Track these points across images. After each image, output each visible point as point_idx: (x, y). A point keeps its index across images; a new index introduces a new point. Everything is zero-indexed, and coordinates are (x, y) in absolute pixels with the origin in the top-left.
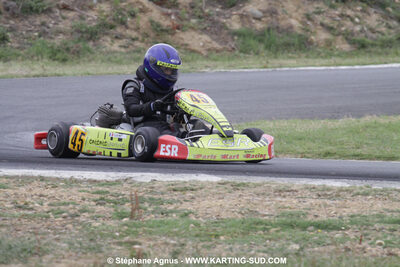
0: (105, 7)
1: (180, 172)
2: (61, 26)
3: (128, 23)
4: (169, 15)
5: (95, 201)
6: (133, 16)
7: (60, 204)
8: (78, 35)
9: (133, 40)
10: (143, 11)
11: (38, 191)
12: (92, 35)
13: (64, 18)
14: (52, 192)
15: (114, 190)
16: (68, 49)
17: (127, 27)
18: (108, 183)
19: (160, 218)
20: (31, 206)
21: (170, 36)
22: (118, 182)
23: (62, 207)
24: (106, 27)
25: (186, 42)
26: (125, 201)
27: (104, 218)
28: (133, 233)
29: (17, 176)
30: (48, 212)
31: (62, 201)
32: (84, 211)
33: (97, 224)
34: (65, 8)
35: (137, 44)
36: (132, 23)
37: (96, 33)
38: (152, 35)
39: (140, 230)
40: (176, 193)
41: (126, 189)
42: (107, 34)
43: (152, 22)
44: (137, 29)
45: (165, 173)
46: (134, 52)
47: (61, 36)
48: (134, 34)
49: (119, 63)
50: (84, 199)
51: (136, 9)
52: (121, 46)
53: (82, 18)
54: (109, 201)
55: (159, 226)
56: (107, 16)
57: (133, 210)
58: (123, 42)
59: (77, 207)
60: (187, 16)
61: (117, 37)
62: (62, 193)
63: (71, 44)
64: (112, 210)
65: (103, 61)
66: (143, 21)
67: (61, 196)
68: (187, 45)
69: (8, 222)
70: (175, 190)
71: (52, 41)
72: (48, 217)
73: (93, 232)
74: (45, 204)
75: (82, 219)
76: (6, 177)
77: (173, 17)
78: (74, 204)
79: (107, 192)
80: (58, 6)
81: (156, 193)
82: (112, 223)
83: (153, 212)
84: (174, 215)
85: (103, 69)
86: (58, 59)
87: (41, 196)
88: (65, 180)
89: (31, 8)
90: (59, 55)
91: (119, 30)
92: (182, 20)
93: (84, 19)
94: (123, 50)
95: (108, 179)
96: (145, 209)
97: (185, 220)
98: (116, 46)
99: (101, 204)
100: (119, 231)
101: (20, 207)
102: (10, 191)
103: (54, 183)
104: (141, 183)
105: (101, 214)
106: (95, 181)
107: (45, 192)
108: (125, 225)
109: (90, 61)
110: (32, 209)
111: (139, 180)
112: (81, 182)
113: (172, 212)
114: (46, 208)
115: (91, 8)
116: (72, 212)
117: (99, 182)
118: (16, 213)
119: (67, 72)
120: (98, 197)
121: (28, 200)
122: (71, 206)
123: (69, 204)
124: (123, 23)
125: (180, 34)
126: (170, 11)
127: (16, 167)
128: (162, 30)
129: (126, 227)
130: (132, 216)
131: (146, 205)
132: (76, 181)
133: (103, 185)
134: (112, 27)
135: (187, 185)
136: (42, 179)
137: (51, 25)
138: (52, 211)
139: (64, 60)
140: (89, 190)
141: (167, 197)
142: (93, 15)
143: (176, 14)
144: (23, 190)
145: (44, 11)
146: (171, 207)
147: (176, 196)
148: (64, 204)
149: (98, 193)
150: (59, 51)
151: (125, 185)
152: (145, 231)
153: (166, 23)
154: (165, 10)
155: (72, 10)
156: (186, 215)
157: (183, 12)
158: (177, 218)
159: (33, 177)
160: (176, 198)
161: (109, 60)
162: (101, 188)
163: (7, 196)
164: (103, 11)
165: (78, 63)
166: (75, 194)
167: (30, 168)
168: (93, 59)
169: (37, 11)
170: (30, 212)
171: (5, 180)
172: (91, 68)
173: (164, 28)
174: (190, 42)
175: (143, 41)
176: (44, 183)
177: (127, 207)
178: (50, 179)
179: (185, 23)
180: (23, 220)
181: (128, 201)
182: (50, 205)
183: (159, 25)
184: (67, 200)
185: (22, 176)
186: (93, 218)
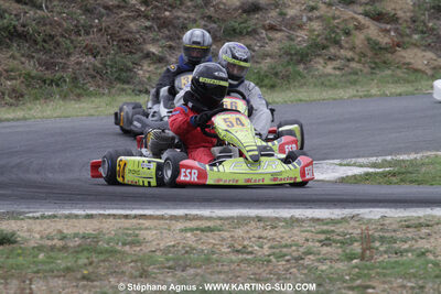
0: (316, 25)
1: (412, 207)
2: (268, 48)
3: (343, 43)
4: (389, 31)
5: (320, 242)
6: (348, 33)
7: (281, 247)
8: (287, 58)
9: (349, 60)
10: (359, 28)
11: (256, 233)
12: (303, 57)
13: (271, 40)
14: (272, 233)
15: (340, 229)
16: (276, 74)
17: (341, 47)
18: (333, 222)
19: (394, 258)
20: (250, 249)
21: (390, 55)
22: (344, 220)
23: (285, 250)
24: (317, 48)
25: (408, 60)
26: (353, 240)
27: (331, 260)
28: (365, 275)
29: (232, 218)
30: (269, 256)
31: (284, 243)
32: (309, 253)
33: (324, 268)
34: (272, 28)
35: (353, 65)
36: (347, 42)
37: (307, 55)
38: (370, 54)
39: (373, 273)
40: (409, 230)
41: (354, 228)
42: (319, 55)
43: (369, 39)
44: (353, 48)
45: (396, 208)
46: (350, 74)
47: (268, 60)
48: (350, 54)
49: (334, 87)
50: (307, 240)
51: (351, 26)
52: (334, 68)
53: (290, 38)
54: (336, 242)
55: (393, 268)
56: (318, 35)
57: (364, 250)
58: (337, 63)
59: (302, 250)
60: (408, 31)
61: (330, 58)
62: (282, 234)
63: (280, 68)
64: (340, 251)
65: (315, 86)
66: (359, 39)
67: (282, 238)
68: (409, 64)
69: (226, 269)
70: (408, 227)
71: (258, 66)
72: (269, 261)
73: (320, 276)
74: (265, 247)
75: (306, 262)
76: (220, 218)
77: (392, 33)
78: (296, 245)
79: (333, 231)
80: (264, 27)
81: (388, 231)
82: (340, 266)
83: (385, 252)
84: (410, 255)
85: (316, 94)
86: (265, 86)
87: (260, 238)
88: (285, 220)
89: (234, 30)
90: (266, 81)
91: (333, 50)
92: (402, 36)
93: (292, 40)
94: (338, 72)
95: (333, 217)
96: (377, 249)
97: (422, 260)
98: (329, 69)
99: (327, 245)
100: (349, 275)
101: (238, 251)
102: (226, 234)
103: (273, 223)
104: (370, 220)
105: (328, 256)
106: (318, 220)
107: (264, 234)
108: (356, 267)
109: (301, 86)
110: (251, 253)
111: (367, 217)
112: (303, 221)
113: (407, 251)
114: (266, 250)
115: (300, 27)
116: (295, 254)
117: (322, 220)
118: (234, 258)
119: (276, 100)
120: (323, 237)
121: (246, 243)
122: (294, 248)
123: (291, 246)
124: (337, 43)
125: (401, 52)
126: (388, 27)
127: (231, 207)
128: (380, 48)
129: (357, 270)
130: (362, 257)
131: (377, 244)
132: (297, 220)
133: (327, 224)
134: (324, 48)
135: (422, 221)
136: (260, 219)
137: (256, 48)
138: (274, 254)
139: (273, 87)
140: (313, 229)
141: (400, 235)
142: (302, 34)
143: (396, 30)
144: (239, 232)
145: (248, 33)
146: (406, 246)
147: (410, 233)
148: (286, 246)
149: (323, 232)
150: (267, 76)
151: (352, 223)
152: (378, 274)
153: (384, 40)
154: (383, 26)
155: (281, 30)
156: (423, 254)
157: (403, 27)
158: (414, 257)
159: (249, 218)
160: (410, 235)
161: (323, 83)
162: (325, 228)
163: (223, 239)
164: (314, 30)
165: (287, 89)
166: (297, 235)
167: (245, 208)
168: (305, 84)
169: (241, 33)
170: (249, 257)
171: (219, 222)
172: (303, 94)
173: (383, 45)
174: (412, 61)
175: (359, 62)
176: (262, 224)
177: (357, 247)
178: (268, 219)
179: (407, 39)
180: (242, 265)
181: (356, 241)
182: (271, 248)
183: (377, 43)
184: (289, 242)
185: (238, 218)
186: (319, 261)
